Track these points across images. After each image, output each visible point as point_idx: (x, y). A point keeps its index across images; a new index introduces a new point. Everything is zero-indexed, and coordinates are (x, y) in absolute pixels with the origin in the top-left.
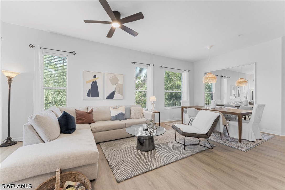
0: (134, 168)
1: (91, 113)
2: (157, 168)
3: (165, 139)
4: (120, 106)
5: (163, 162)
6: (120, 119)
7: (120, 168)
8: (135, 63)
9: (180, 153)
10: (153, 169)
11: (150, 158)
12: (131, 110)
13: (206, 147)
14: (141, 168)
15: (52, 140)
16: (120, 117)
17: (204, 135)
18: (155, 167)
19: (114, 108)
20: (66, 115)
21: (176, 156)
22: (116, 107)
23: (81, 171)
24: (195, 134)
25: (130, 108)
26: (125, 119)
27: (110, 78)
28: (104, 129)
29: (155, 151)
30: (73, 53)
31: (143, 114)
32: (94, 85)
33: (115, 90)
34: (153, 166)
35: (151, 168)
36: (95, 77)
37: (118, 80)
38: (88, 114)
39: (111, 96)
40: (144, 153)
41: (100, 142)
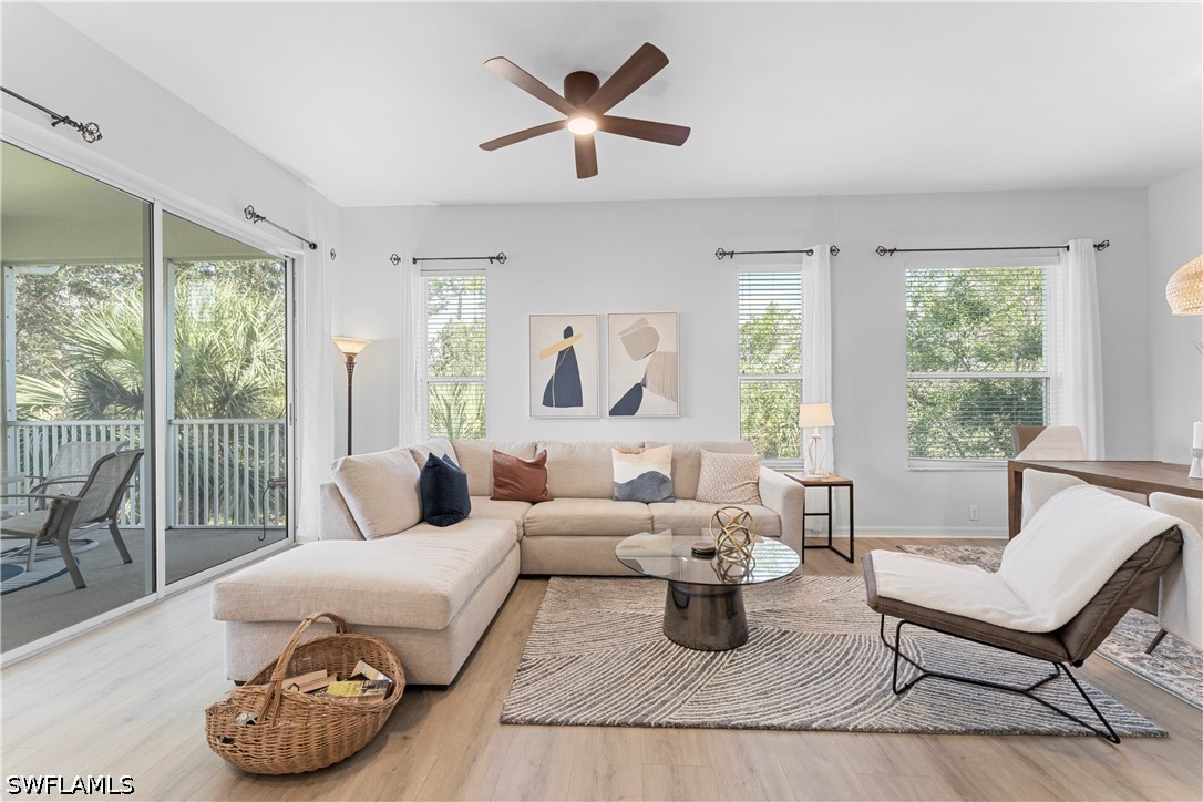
0: (591, 694)
1: (540, 464)
2: (678, 726)
3: (829, 620)
4: (654, 445)
5: (726, 713)
6: (647, 499)
7: (546, 676)
8: (732, 254)
9: (856, 703)
10: (660, 726)
11: (685, 678)
12: (703, 462)
13: (1072, 718)
14: (616, 703)
15: (380, 537)
16: (648, 488)
17: (1036, 642)
18: (675, 718)
19: (626, 451)
20: (434, 466)
21: (817, 709)
22: (638, 450)
23: (400, 642)
24: (960, 621)
25: (700, 454)
26: (672, 498)
27: (625, 331)
28: (564, 528)
29: (736, 655)
30: (498, 258)
31: (757, 484)
32: (567, 361)
33: (644, 379)
34: (671, 713)
35: (653, 719)
36: (568, 333)
37: (653, 336)
38: (526, 468)
39: (629, 404)
40: (675, 649)
41: (554, 575)
